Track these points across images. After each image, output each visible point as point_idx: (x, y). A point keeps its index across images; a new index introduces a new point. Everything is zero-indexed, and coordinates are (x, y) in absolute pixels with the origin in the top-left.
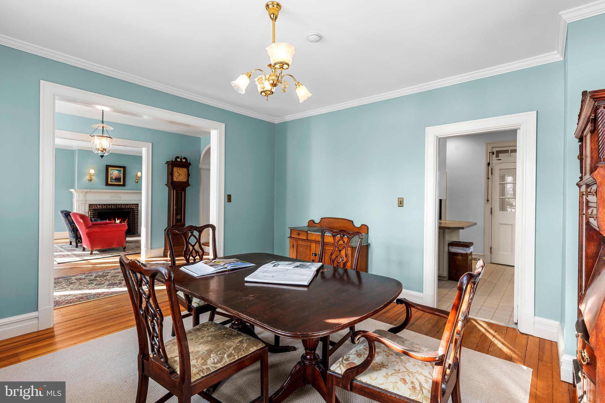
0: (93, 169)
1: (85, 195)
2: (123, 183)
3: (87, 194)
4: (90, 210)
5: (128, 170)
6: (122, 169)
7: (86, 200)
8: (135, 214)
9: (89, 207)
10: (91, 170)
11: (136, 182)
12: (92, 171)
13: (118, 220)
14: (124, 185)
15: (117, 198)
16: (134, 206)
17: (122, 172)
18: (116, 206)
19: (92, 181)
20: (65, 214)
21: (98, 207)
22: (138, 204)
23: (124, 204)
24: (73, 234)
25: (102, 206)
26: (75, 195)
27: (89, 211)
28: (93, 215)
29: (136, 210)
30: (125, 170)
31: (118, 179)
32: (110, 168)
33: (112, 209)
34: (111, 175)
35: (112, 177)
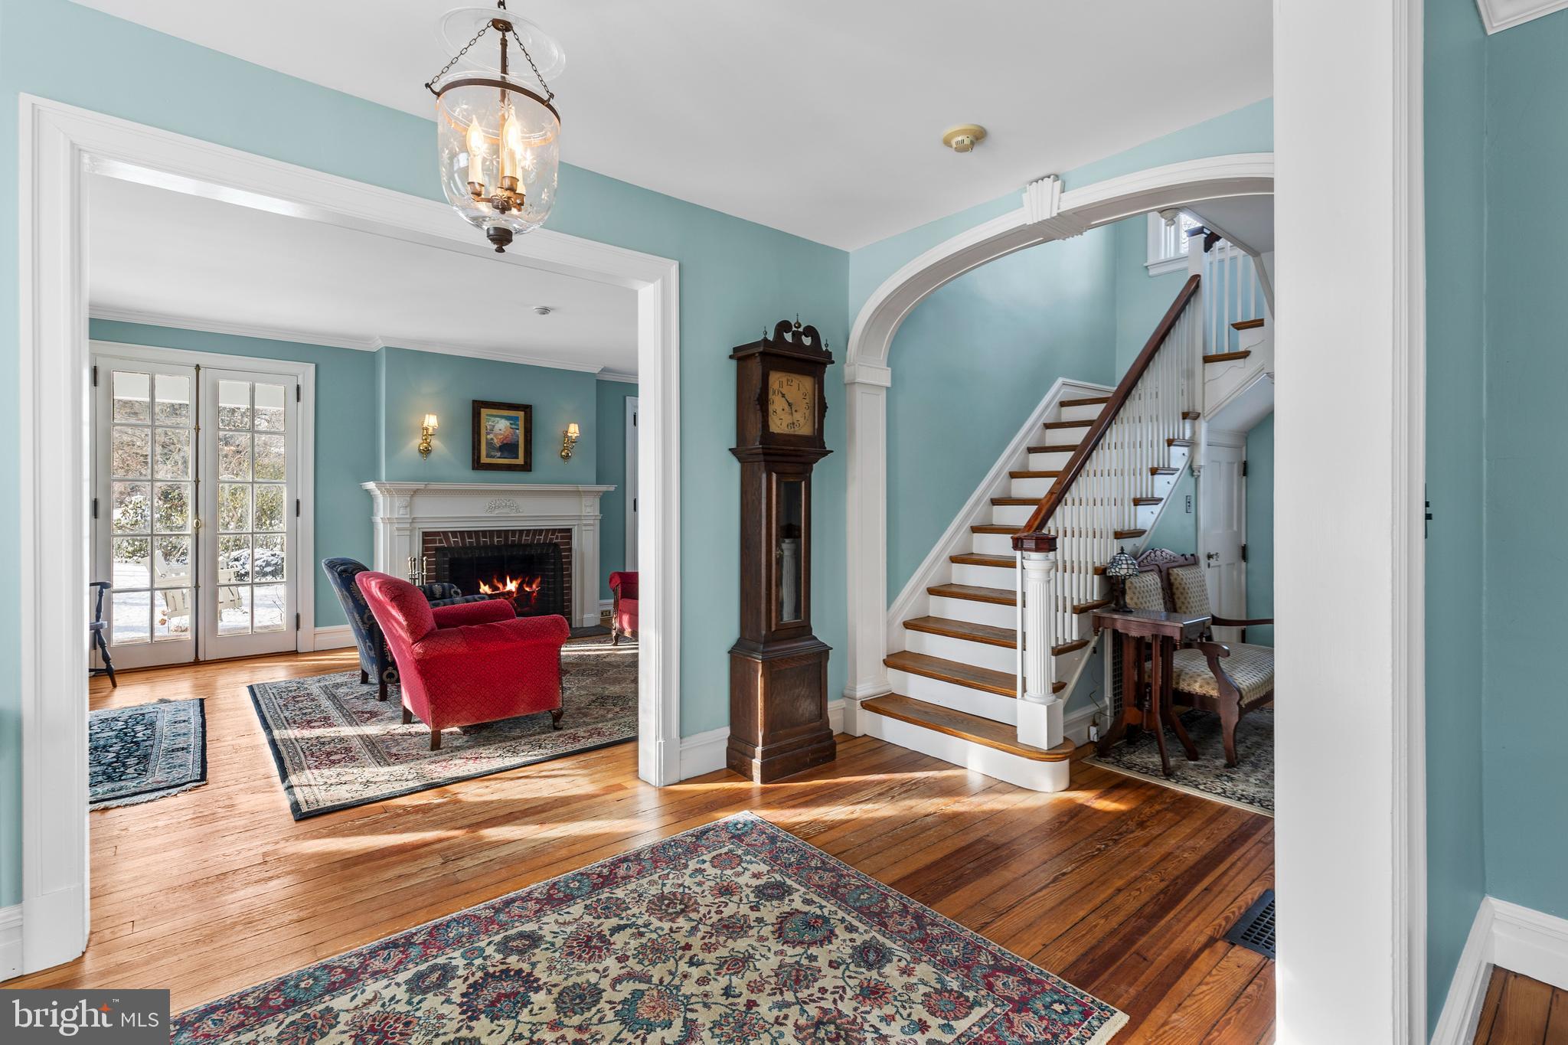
0: (433, 414)
1: (411, 500)
2: (525, 462)
3: (419, 501)
4: (425, 550)
5: (538, 417)
6: (521, 414)
7: (414, 518)
8: (562, 563)
9: (424, 542)
10: (427, 416)
11: (562, 456)
12: (431, 421)
13: (511, 582)
14: (527, 467)
15: (506, 510)
16: (557, 538)
17: (521, 423)
18: (506, 538)
19: (432, 455)
20: (340, 575)
21: (452, 540)
22: (569, 530)
23: (528, 531)
24: (371, 650)
25: (463, 539)
26: (381, 500)
27: (423, 556)
28: (436, 570)
29: (565, 550)
30: (531, 416)
31: (508, 448)
32: (484, 412)
33: (492, 547)
34: (488, 434)
35: (492, 439)
